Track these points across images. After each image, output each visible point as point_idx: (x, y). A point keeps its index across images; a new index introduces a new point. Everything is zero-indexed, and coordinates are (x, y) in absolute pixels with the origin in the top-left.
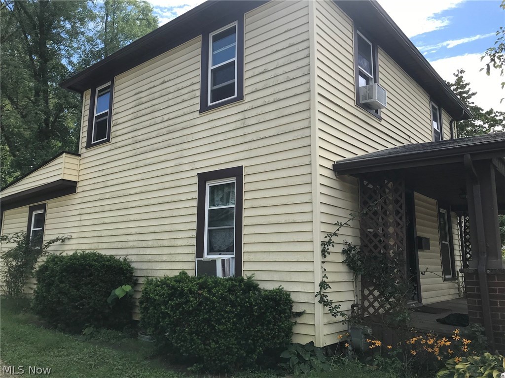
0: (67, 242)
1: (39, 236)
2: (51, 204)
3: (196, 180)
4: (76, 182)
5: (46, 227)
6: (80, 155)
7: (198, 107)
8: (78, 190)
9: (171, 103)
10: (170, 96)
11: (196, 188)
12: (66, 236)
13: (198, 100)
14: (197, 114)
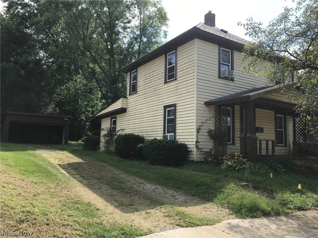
0: (124, 131)
1: (114, 129)
2: (118, 116)
3: (163, 108)
4: (126, 108)
5: (117, 125)
6: (127, 98)
7: (164, 82)
8: (127, 111)
9: (156, 79)
10: (155, 77)
11: (163, 111)
12: (124, 128)
13: (164, 79)
14: (163, 84)
